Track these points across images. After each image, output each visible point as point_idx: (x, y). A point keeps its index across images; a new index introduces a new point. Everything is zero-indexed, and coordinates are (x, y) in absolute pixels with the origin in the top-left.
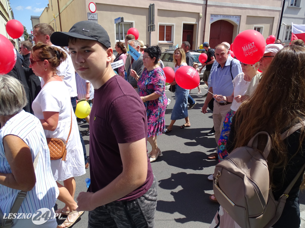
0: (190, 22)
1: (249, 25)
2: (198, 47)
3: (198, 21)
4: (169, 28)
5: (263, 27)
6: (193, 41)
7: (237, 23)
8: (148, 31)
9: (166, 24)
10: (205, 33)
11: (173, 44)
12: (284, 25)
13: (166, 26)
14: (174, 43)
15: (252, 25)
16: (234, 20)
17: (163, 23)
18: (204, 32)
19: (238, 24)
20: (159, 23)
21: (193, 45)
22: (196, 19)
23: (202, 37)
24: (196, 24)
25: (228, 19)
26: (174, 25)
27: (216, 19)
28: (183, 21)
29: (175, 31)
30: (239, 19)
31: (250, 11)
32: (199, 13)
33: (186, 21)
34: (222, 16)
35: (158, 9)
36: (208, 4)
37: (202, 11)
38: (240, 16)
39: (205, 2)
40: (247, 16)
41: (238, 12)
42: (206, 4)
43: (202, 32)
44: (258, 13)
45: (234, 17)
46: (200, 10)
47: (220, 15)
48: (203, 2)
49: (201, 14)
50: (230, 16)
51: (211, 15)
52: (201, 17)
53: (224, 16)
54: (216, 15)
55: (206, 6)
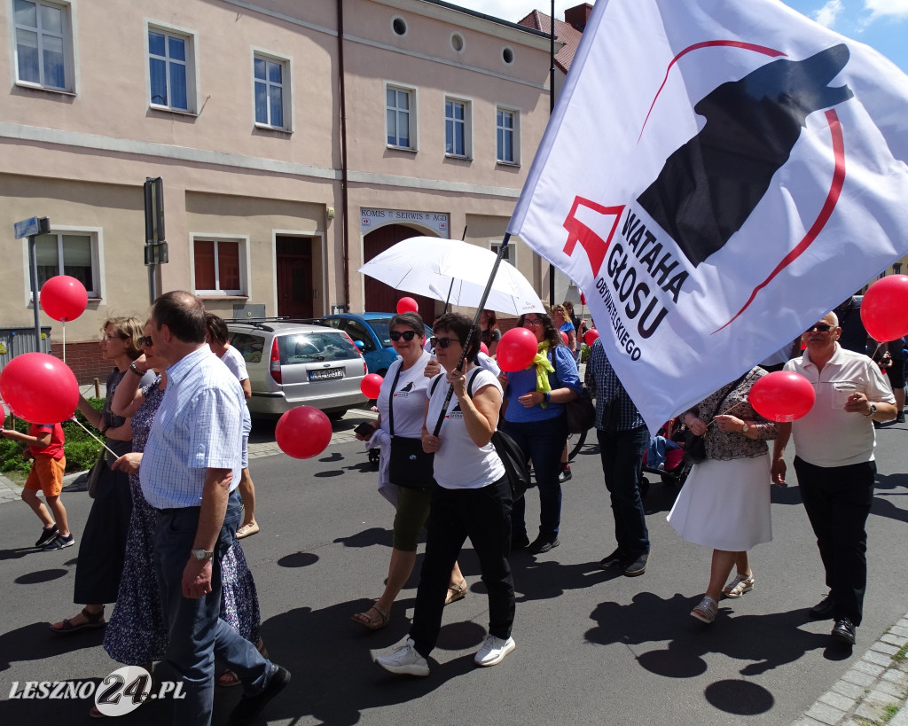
0: (299, 230)
1: (477, 240)
2: (331, 305)
3: (323, 227)
4: (231, 250)
6: (314, 288)
7: (442, 234)
8: (146, 262)
10: (349, 262)
11: (246, 300)
13: (219, 243)
14: (250, 294)
15: (483, 240)
16: (431, 226)
17: (206, 234)
18: (346, 259)
20: (192, 235)
21: (314, 299)
22: (316, 222)
23: (341, 275)
24: (317, 238)
25: (415, 224)
26: (245, 240)
27: (377, 223)
28: (274, 228)
29: (252, 258)
30: (445, 222)
31: (474, 201)
32: (324, 205)
33: (285, 228)
34: (394, 215)
35: (187, 192)
36: (349, 179)
37: (332, 200)
38: (449, 214)
39: (340, 173)
40: (467, 215)
41: (441, 203)
42: (344, 180)
43: (340, 259)
44: (496, 207)
45: (432, 216)
46: (326, 195)
47: (391, 211)
48: (332, 174)
49: (331, 209)
50: (419, 214)
51: (363, 210)
52: (331, 217)
53: (400, 213)
54: (377, 212)
55: (343, 184)
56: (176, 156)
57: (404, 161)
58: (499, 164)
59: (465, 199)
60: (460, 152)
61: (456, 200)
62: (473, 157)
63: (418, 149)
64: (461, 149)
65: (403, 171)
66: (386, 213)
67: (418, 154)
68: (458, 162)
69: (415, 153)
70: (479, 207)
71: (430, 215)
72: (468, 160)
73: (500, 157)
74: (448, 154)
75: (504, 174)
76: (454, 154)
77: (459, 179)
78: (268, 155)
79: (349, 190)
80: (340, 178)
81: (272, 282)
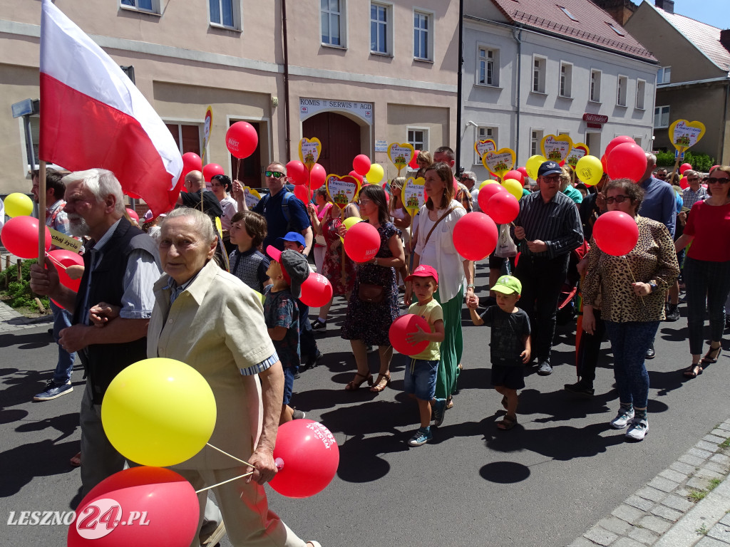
0: (249, 115)
1: (396, 126)
3: (269, 114)
4: (193, 132)
5: (427, 130)
6: (262, 164)
7: (368, 121)
9: (180, 122)
10: (291, 143)
12: (472, 127)
13: (183, 126)
15: (401, 126)
16: (359, 113)
17: (174, 119)
18: (288, 141)
19: (370, 124)
22: (262, 110)
24: (264, 123)
25: (345, 111)
26: (204, 123)
27: (314, 111)
28: (229, 114)
30: (371, 110)
31: (393, 92)
32: (269, 95)
33: (237, 114)
34: (328, 103)
35: (154, 82)
36: (290, 72)
37: (276, 91)
38: (373, 103)
39: (282, 67)
40: (388, 104)
41: (366, 95)
42: (286, 74)
43: (283, 141)
44: (412, 98)
45: (359, 105)
46: (270, 86)
47: (325, 100)
48: (275, 68)
49: (275, 98)
50: (349, 103)
51: (302, 99)
52: (275, 105)
53: (333, 102)
54: (313, 101)
55: (285, 77)
56: (144, 51)
57: (336, 58)
58: (415, 61)
59: (386, 90)
60: (382, 51)
61: (379, 91)
62: (394, 55)
63: (348, 47)
64: (383, 47)
65: (335, 66)
66: (321, 102)
67: (348, 51)
68: (381, 58)
69: (345, 50)
70: (398, 98)
71: (358, 104)
72: (390, 57)
73: (416, 54)
74: (372, 52)
75: (420, 70)
76: (378, 52)
77: (382, 74)
78: (221, 50)
79: (290, 82)
80: (283, 71)
81: (227, 160)
